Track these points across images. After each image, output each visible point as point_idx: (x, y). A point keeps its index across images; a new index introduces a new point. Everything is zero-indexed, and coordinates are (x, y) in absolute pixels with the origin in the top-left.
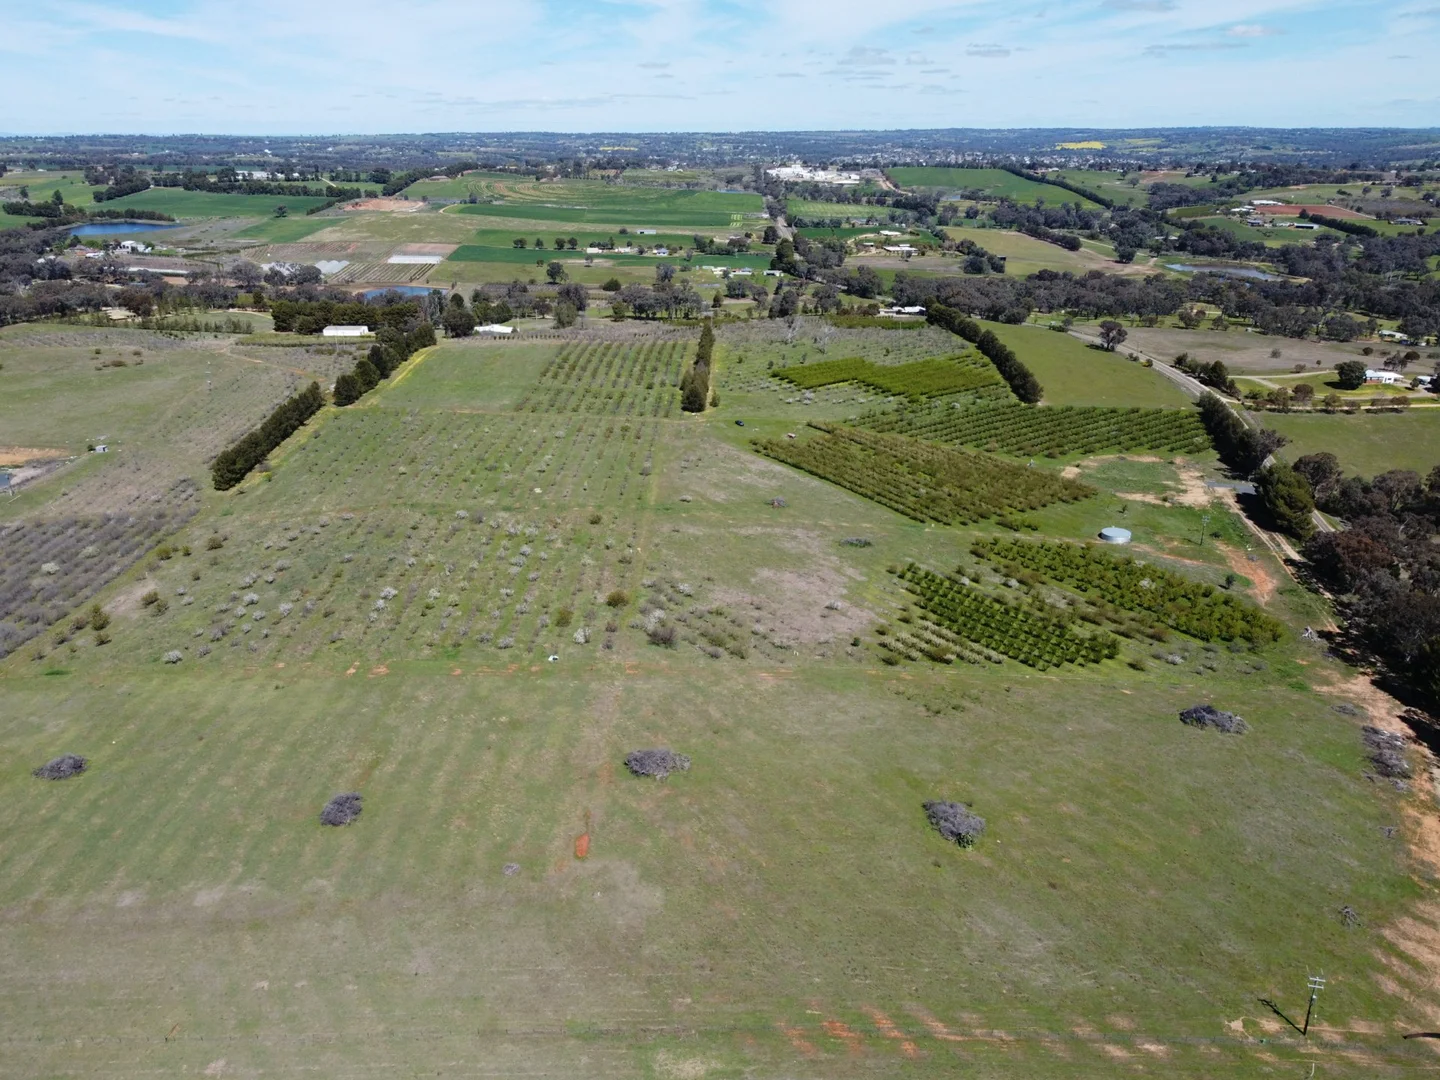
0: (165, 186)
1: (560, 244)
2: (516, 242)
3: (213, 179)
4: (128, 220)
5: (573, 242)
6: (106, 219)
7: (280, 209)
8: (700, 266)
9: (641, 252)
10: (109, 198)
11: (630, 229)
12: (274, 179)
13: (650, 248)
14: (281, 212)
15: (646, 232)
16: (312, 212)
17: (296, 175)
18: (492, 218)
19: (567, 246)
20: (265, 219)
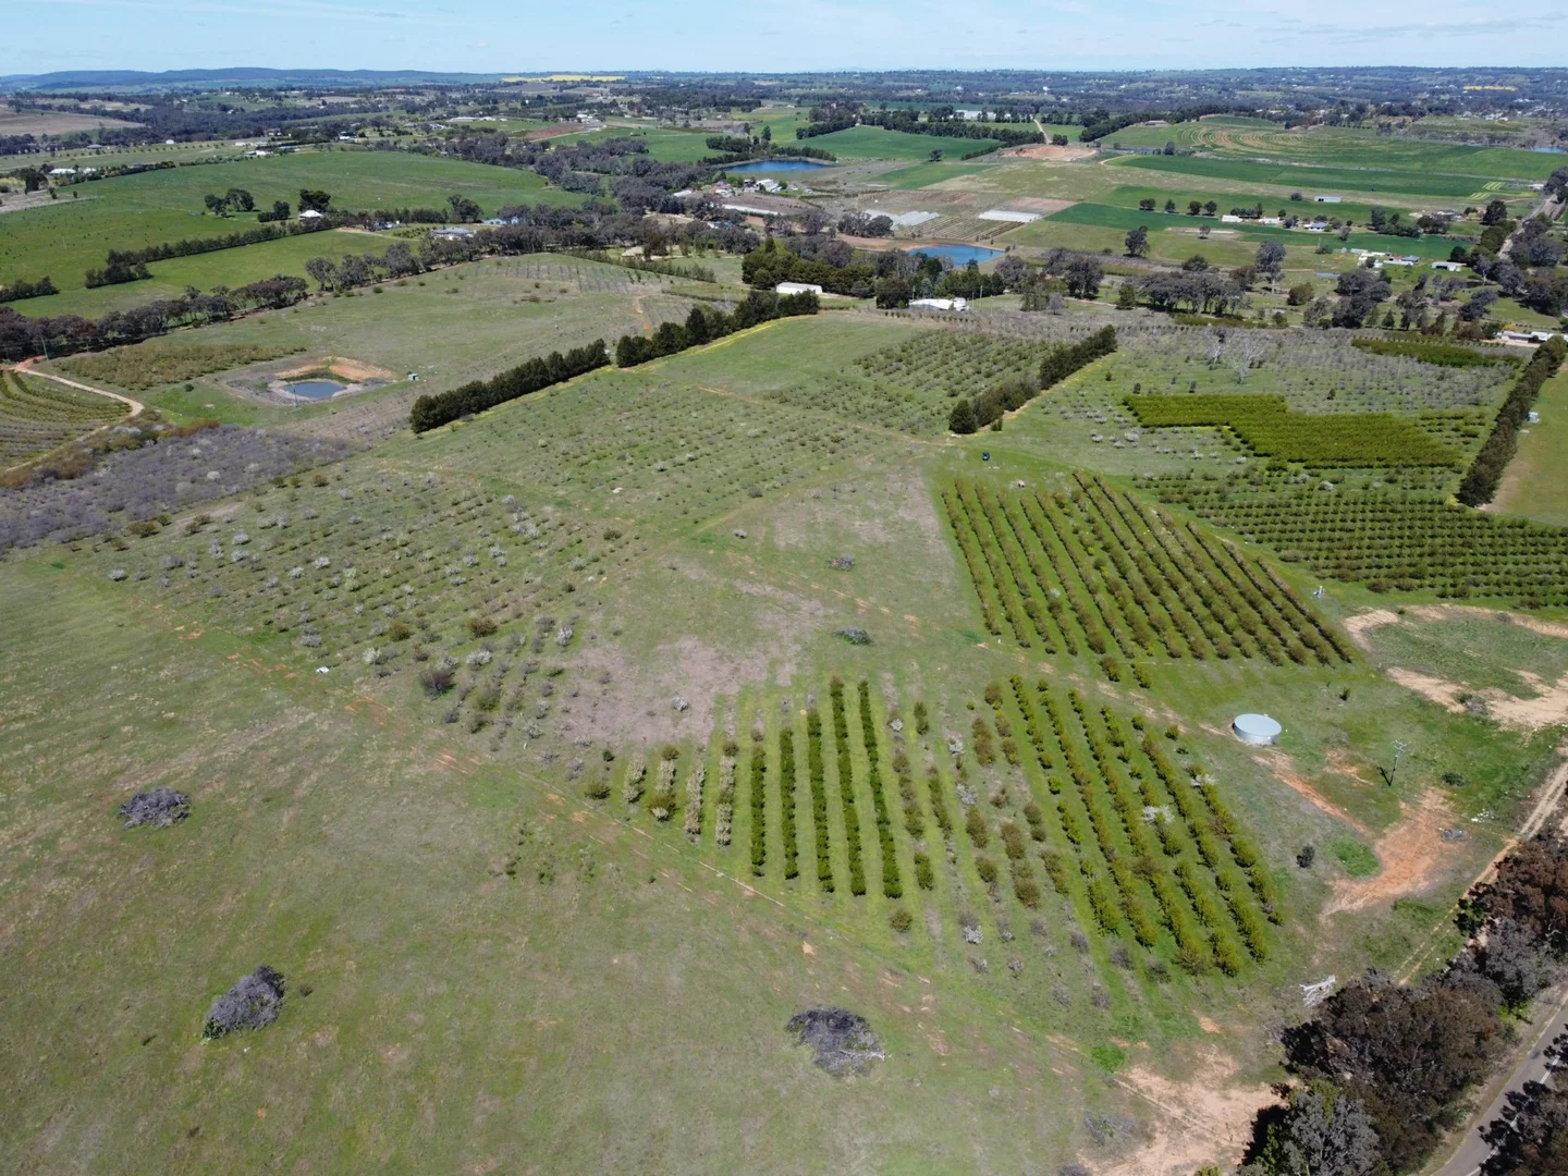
0: (873, 124)
1: (1195, 208)
2: (1142, 203)
3: (923, 119)
4: (803, 158)
5: (1211, 207)
6: (785, 156)
7: (935, 153)
8: (1349, 248)
9: (1288, 225)
10: (811, 136)
11: (1305, 193)
12: (984, 119)
13: (1307, 220)
14: (936, 156)
15: (1327, 200)
16: (968, 157)
17: (1008, 115)
18: (1152, 173)
19: (1203, 211)
20: (918, 162)
